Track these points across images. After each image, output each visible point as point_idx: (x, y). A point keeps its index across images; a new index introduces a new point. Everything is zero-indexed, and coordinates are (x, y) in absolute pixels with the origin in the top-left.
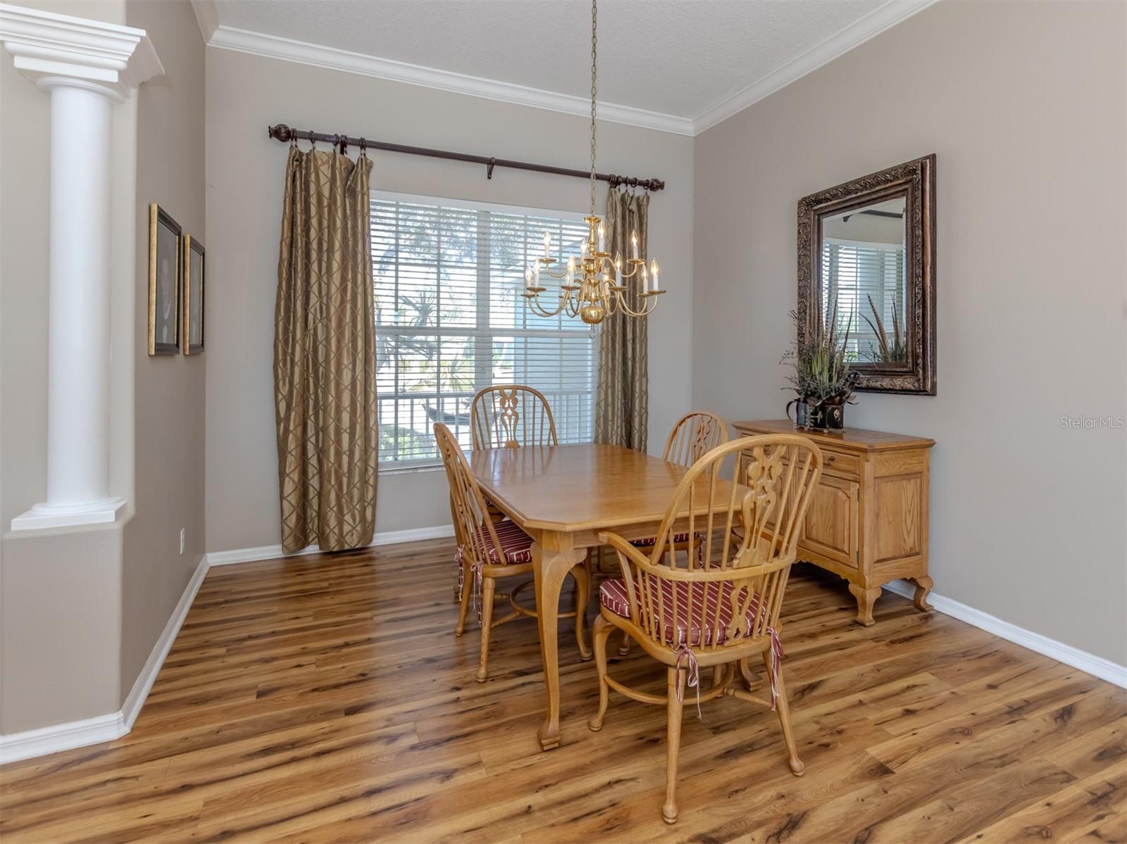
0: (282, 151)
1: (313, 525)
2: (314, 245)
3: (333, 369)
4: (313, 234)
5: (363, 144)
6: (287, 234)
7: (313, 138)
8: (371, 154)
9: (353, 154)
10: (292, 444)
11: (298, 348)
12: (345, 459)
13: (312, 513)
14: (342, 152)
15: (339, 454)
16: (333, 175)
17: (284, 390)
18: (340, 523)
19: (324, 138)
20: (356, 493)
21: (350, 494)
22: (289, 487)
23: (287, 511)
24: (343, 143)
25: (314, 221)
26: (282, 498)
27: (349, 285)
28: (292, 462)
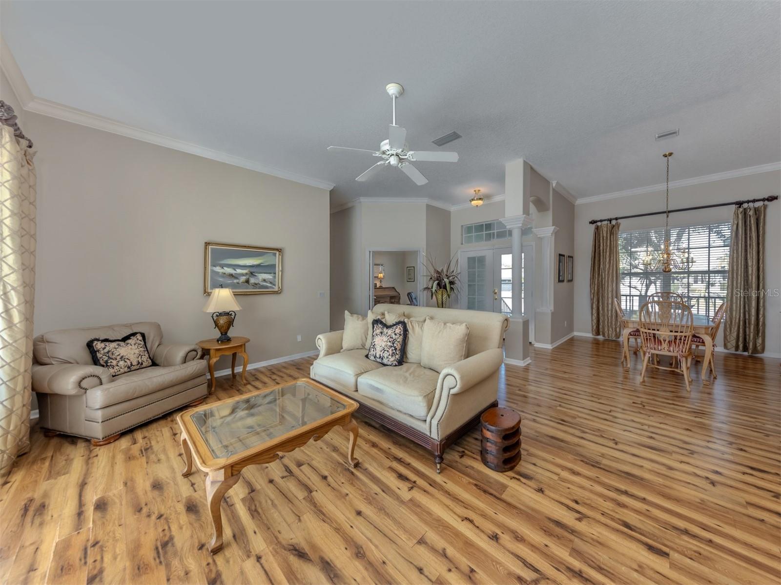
0: (593, 226)
1: (601, 330)
2: (602, 251)
3: (606, 286)
4: (601, 248)
5: (616, 219)
6: (594, 249)
7: (601, 221)
8: (619, 221)
9: (614, 222)
10: (594, 306)
11: (596, 280)
12: (610, 312)
13: (601, 327)
14: (610, 223)
15: (608, 310)
16: (607, 230)
17: (593, 292)
18: (608, 330)
19: (605, 220)
20: (613, 323)
21: (612, 323)
22: (594, 318)
23: (594, 324)
24: (610, 220)
25: (602, 245)
26: (592, 320)
27: (612, 261)
28: (595, 311)
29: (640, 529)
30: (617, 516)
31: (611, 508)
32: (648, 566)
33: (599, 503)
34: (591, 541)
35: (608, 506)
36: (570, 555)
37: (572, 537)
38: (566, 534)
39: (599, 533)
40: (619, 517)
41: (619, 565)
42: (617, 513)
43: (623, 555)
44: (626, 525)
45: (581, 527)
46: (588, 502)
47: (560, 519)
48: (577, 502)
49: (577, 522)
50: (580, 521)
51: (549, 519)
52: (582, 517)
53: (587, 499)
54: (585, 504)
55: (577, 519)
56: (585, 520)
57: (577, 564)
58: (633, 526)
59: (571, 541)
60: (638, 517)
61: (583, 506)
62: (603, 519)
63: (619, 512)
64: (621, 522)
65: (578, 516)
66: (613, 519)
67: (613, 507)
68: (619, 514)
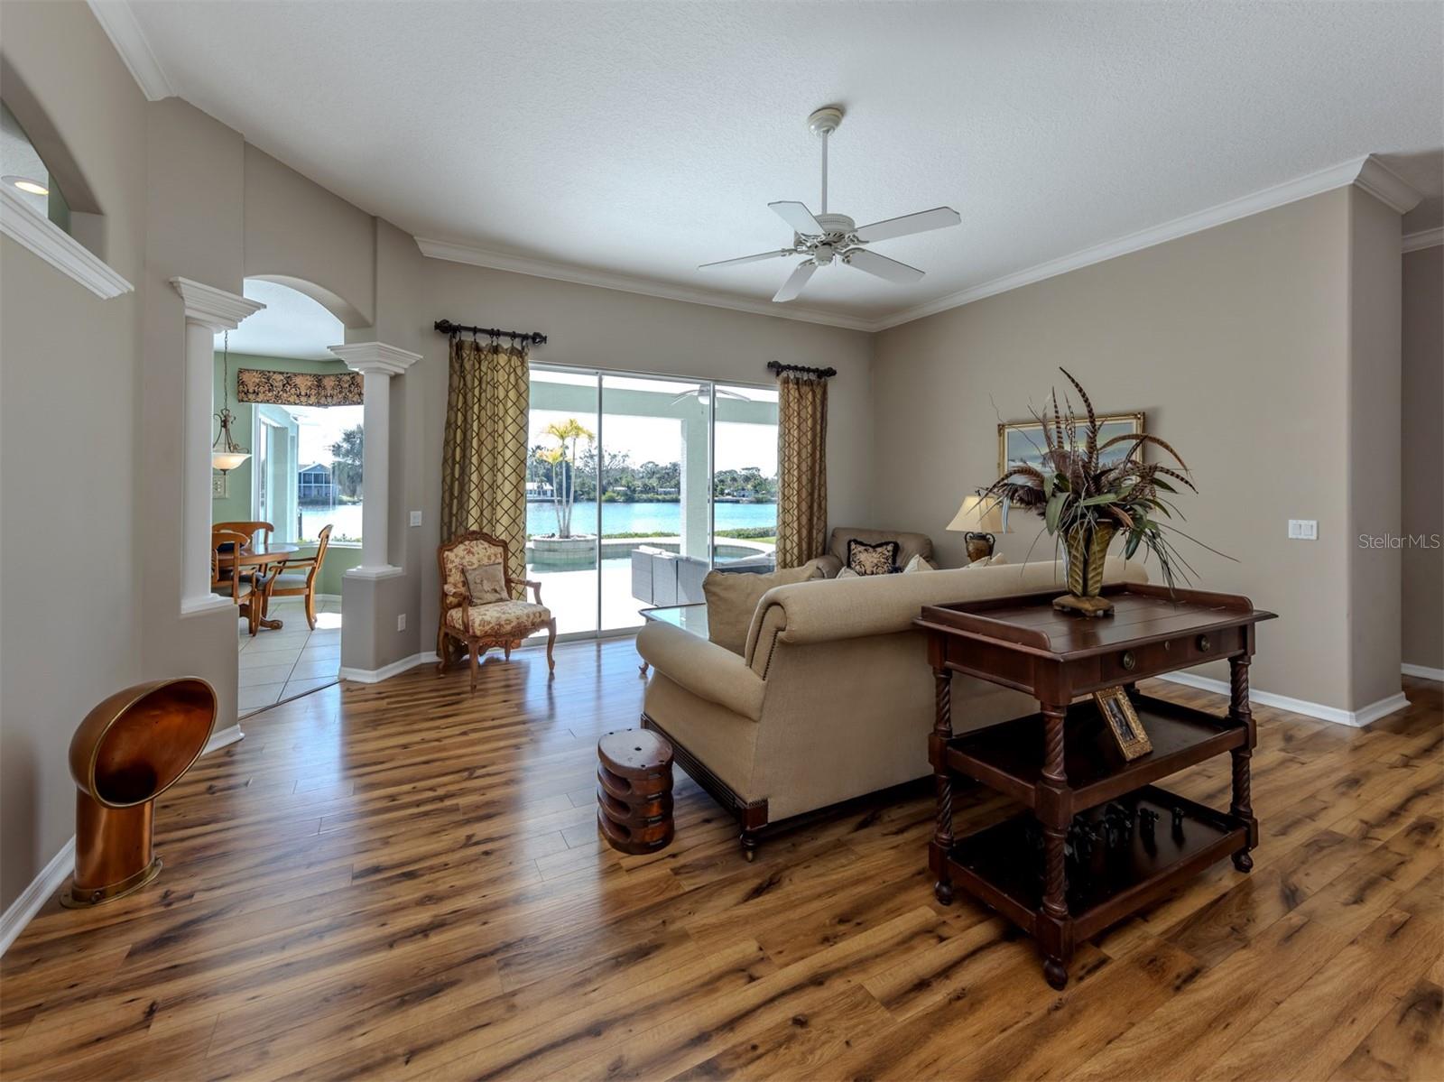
29: (392, 884)
30: (426, 878)
31: (440, 882)
32: (379, 849)
33: (458, 877)
34: (446, 827)
35: (444, 883)
36: (457, 804)
37: (466, 817)
38: (473, 815)
39: (441, 841)
40: (425, 877)
41: (409, 829)
42: (429, 882)
43: (406, 841)
44: (411, 875)
45: (463, 833)
46: (473, 866)
47: (490, 822)
48: (486, 853)
49: (470, 833)
50: (468, 836)
51: (500, 814)
52: (469, 842)
53: (477, 868)
54: (476, 860)
55: (473, 835)
56: (464, 842)
57: (448, 803)
58: (404, 881)
59: (464, 814)
60: (399, 900)
61: (475, 855)
62: (443, 859)
63: (425, 886)
64: (420, 873)
65: (475, 839)
66: (432, 869)
67: (438, 886)
68: (425, 883)
